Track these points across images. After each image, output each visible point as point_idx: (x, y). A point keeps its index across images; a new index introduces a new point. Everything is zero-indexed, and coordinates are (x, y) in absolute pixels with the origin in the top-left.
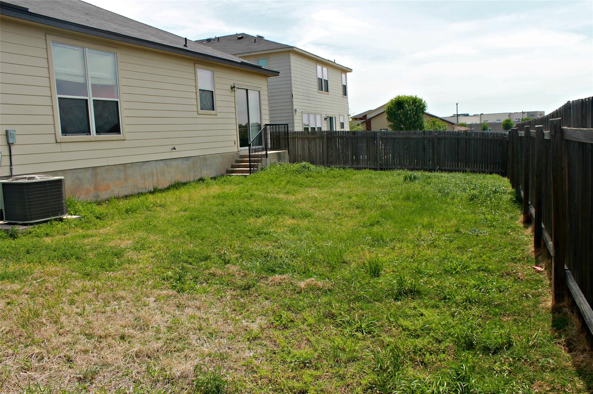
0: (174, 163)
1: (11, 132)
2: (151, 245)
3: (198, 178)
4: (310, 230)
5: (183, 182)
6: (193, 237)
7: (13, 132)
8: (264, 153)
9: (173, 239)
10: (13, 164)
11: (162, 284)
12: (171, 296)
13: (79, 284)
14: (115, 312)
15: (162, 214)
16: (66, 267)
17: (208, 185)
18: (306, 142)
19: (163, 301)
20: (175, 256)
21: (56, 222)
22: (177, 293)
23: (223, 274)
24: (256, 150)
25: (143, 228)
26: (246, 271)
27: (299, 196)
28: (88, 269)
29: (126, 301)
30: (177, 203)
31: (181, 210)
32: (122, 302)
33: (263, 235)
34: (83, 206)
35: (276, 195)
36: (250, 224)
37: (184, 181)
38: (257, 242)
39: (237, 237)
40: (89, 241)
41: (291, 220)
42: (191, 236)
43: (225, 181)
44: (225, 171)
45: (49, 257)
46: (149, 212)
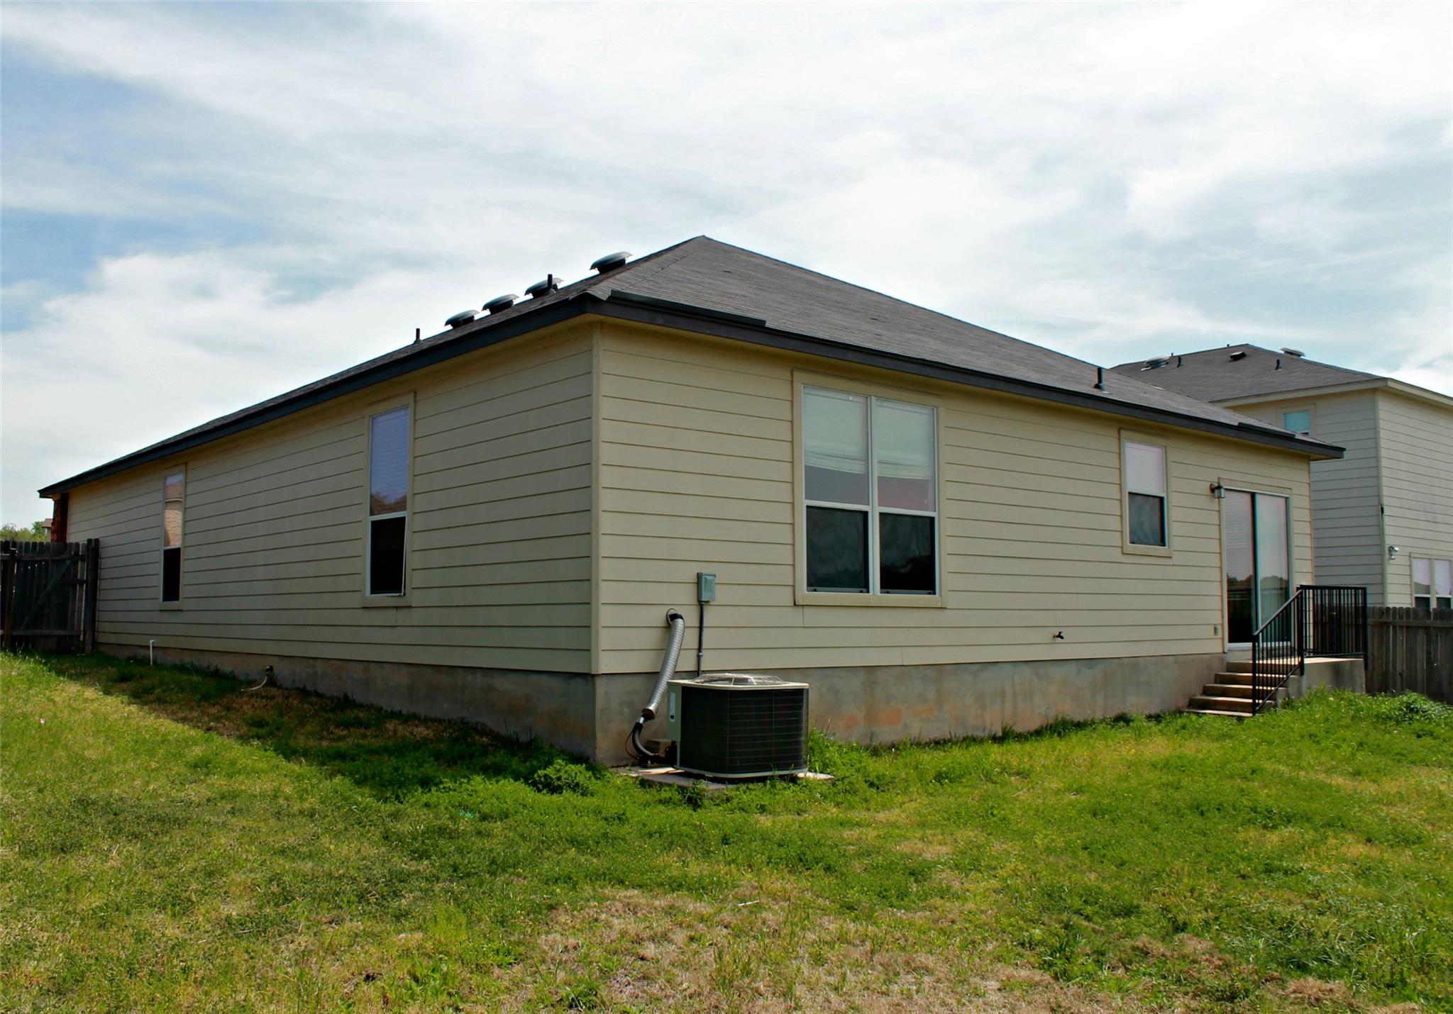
0: (1057, 672)
1: (708, 578)
2: (994, 863)
3: (1113, 714)
4: (1416, 879)
5: (1076, 720)
6: (1097, 857)
7: (712, 578)
8: (1295, 661)
9: (1048, 856)
10: (704, 646)
11: (1018, 954)
12: (1037, 984)
13: (833, 926)
14: (909, 997)
15: (1023, 793)
16: (805, 884)
17: (1139, 734)
18: (1421, 637)
19: (1017, 993)
20: (1052, 896)
21: (783, 783)
22: (1052, 981)
23: (1168, 954)
24: (1272, 654)
25: (977, 820)
26: (1229, 957)
27: (1391, 786)
28: (852, 895)
29: (933, 979)
30: (1059, 771)
31: (1069, 790)
32: (926, 979)
33: (1280, 874)
34: (840, 755)
35: (1322, 777)
36: (1246, 843)
37: (1078, 718)
38: (1263, 890)
39: (1209, 871)
40: (853, 835)
41: (1360, 846)
42: (1091, 854)
43: (1184, 727)
44: (1187, 701)
45: (770, 858)
46: (990, 786)
